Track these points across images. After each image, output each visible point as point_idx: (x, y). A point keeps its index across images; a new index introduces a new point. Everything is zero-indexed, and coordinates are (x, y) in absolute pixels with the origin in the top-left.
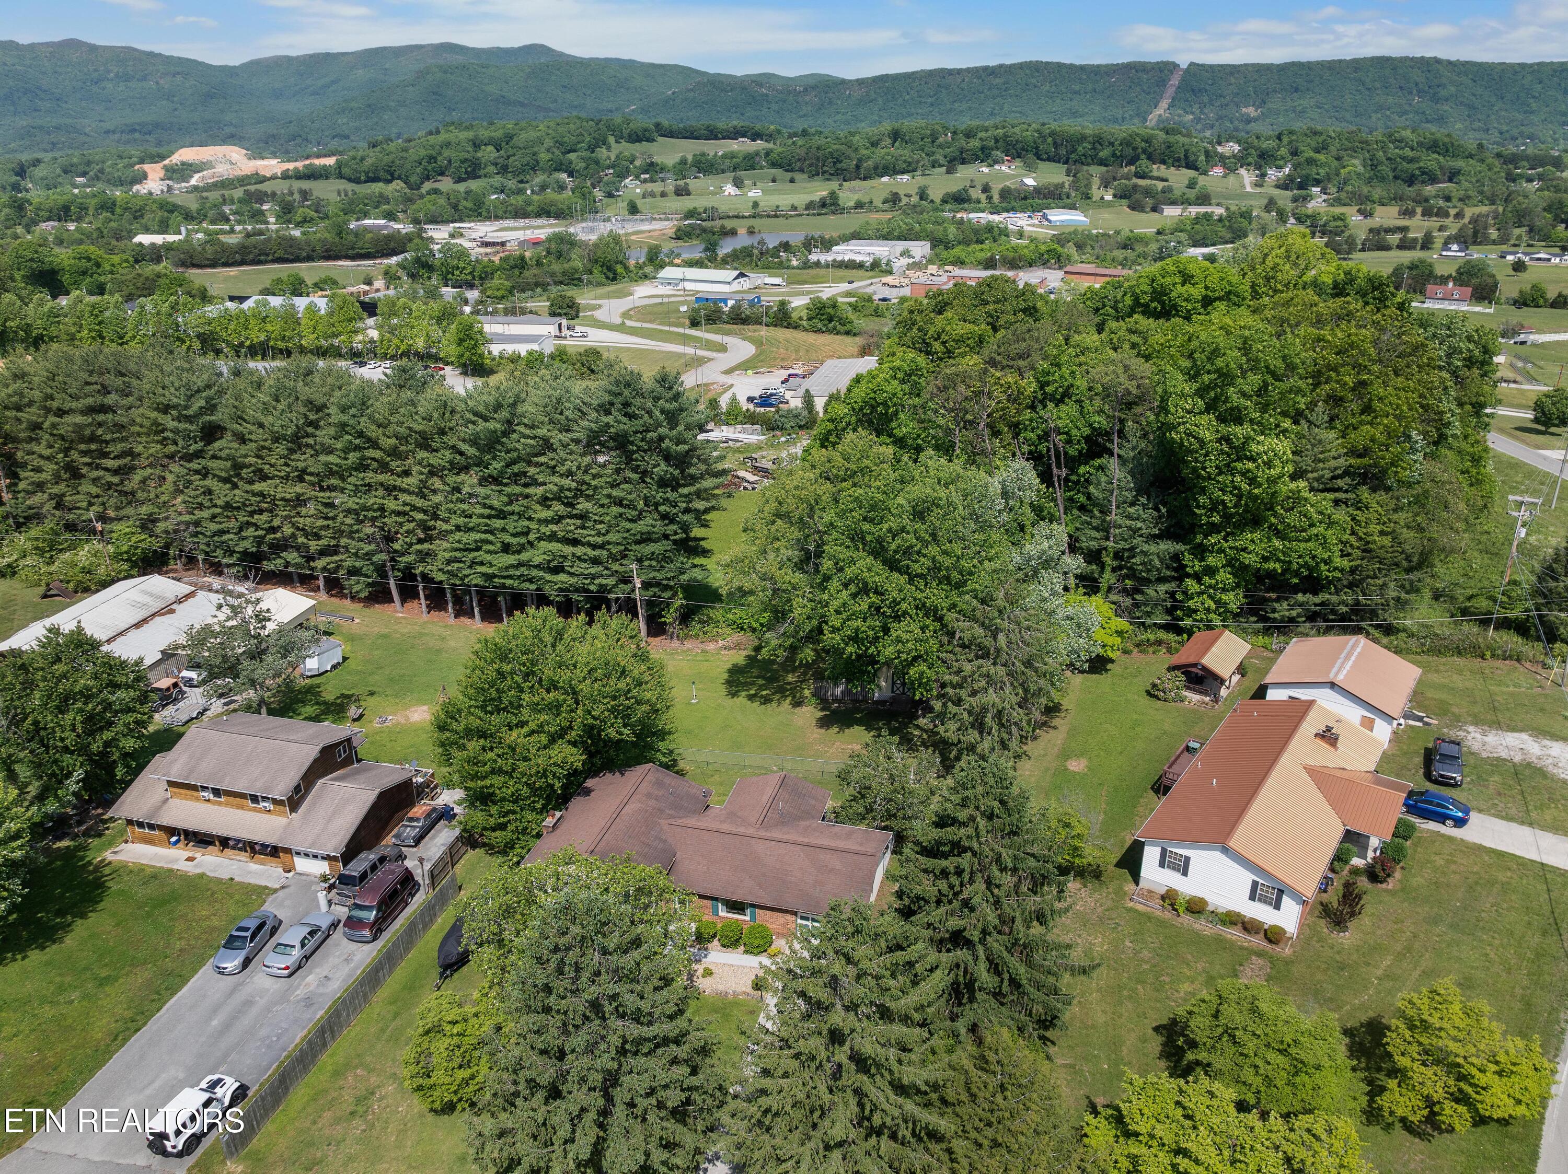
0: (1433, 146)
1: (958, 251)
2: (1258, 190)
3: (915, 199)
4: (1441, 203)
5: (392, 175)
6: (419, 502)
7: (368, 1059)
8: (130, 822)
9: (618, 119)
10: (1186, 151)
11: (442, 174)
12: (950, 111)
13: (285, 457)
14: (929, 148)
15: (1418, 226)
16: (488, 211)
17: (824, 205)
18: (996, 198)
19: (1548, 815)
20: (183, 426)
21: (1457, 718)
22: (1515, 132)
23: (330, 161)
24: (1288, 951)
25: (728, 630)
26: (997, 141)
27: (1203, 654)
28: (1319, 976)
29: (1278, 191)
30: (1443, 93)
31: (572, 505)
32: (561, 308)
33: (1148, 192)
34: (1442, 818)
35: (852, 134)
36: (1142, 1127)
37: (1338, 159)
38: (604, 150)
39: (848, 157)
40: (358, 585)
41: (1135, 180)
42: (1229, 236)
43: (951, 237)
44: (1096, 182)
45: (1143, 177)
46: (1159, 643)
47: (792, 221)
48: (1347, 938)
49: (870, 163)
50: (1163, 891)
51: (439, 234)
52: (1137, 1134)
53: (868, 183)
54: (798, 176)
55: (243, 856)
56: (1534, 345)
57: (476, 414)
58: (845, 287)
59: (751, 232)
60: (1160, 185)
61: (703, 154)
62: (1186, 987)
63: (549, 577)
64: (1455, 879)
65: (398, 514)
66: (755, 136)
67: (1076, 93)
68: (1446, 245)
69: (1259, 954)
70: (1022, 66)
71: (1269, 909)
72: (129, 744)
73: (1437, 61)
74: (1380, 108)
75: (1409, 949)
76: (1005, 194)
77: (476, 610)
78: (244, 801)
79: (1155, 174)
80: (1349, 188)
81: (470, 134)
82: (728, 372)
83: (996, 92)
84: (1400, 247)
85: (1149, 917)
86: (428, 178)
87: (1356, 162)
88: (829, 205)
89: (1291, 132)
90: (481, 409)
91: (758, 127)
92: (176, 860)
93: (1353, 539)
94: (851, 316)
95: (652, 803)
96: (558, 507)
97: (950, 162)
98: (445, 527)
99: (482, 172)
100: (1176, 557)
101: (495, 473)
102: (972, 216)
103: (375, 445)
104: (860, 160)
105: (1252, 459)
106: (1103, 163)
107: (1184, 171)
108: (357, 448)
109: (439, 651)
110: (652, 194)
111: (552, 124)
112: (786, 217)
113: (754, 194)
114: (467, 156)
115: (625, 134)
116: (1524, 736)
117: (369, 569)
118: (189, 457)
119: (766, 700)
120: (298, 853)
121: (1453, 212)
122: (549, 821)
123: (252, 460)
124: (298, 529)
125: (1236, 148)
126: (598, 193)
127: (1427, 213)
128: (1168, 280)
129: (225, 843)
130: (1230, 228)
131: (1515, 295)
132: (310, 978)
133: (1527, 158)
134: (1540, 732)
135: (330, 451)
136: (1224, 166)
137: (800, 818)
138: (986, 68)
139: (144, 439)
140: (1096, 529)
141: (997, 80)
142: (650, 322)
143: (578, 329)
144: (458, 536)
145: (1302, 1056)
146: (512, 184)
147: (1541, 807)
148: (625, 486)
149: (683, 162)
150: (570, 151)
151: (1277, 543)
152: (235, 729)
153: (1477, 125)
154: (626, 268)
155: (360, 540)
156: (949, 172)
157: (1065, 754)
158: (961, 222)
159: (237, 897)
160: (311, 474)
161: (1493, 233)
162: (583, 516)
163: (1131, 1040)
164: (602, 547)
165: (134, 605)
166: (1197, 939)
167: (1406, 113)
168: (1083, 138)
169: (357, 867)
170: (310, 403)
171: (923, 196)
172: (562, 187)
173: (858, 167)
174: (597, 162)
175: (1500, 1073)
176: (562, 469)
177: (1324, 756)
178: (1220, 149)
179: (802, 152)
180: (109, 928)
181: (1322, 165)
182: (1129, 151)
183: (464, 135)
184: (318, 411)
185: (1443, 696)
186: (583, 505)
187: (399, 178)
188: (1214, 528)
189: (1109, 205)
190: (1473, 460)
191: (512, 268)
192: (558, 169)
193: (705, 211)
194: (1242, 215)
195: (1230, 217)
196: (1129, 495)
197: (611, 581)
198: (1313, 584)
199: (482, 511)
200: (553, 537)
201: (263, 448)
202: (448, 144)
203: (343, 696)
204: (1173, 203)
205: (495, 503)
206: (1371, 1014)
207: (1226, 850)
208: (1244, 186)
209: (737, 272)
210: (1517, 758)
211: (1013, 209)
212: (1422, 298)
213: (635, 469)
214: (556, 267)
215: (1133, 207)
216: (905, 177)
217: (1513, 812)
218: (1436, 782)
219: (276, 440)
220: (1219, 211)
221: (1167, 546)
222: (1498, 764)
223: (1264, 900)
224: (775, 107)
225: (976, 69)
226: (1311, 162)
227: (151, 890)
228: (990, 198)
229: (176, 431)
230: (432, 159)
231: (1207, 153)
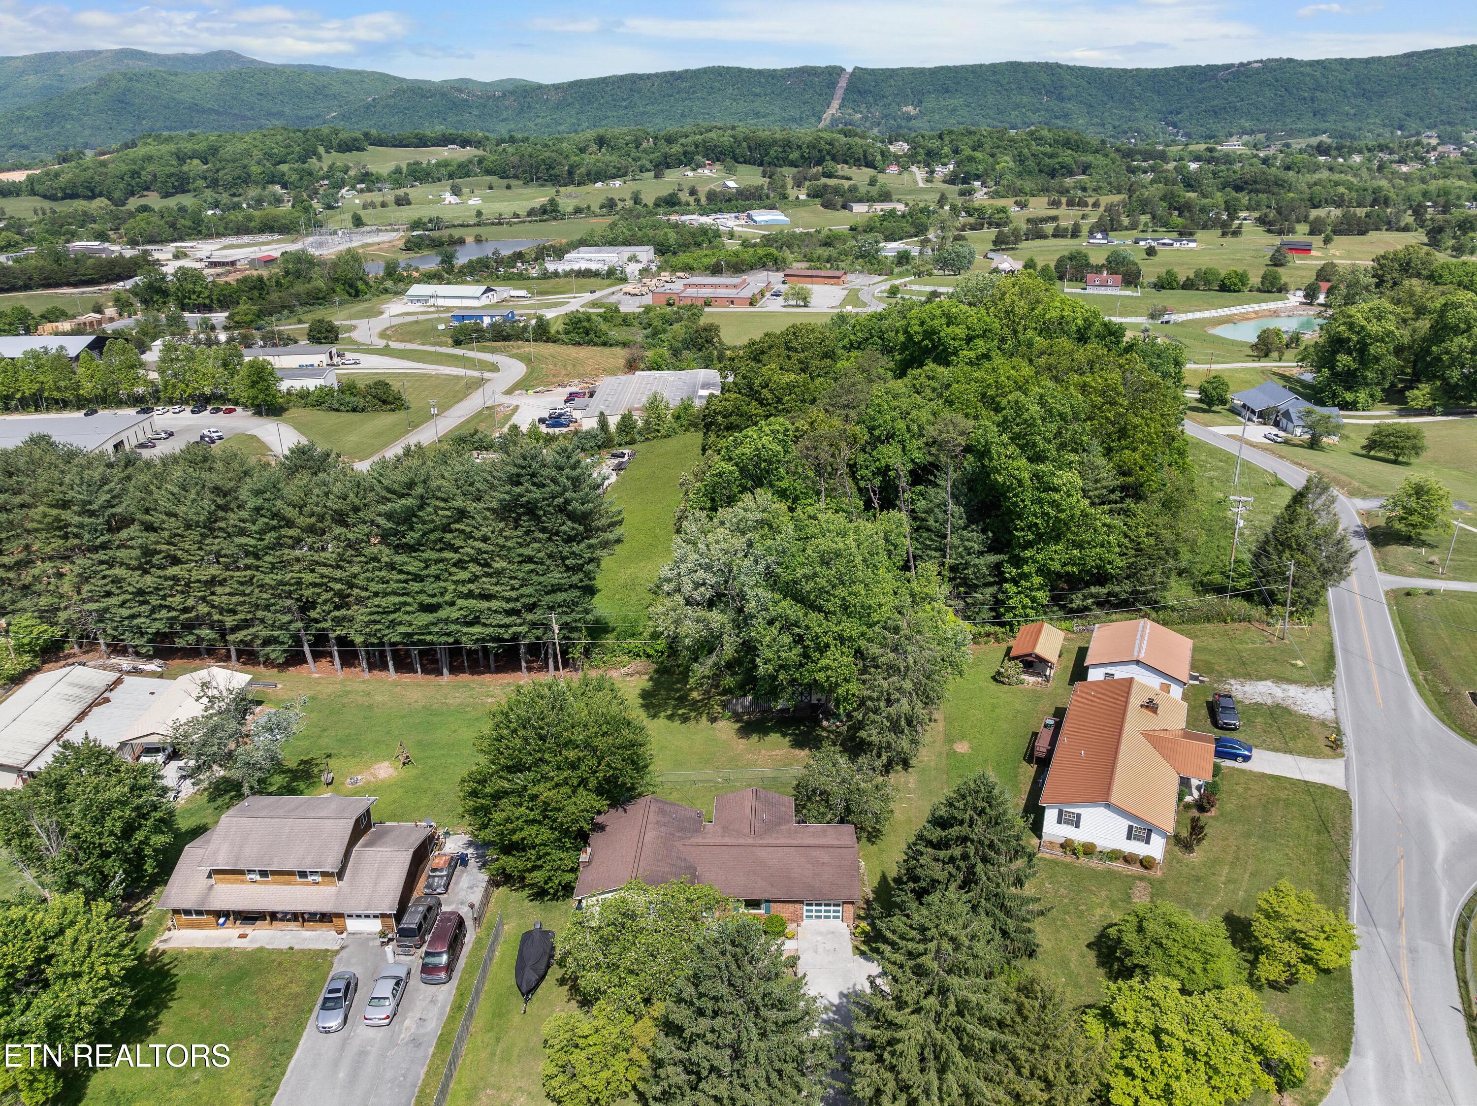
0: (1067, 143)
1: (684, 258)
2: (929, 185)
3: (629, 204)
4: (1080, 193)
5: (92, 191)
6: (338, 574)
7: (492, 1080)
8: (176, 912)
9: (325, 130)
10: (865, 152)
11: (147, 189)
12: (644, 113)
13: (200, 542)
14: (634, 151)
15: (1067, 216)
16: (209, 229)
17: (544, 212)
18: (703, 201)
19: (1300, 743)
20: (87, 520)
21: (1221, 674)
22: (1125, 127)
23: (19, 176)
24: (1159, 873)
25: (626, 658)
26: (697, 146)
27: (1034, 646)
28: (1185, 888)
29: (946, 186)
30: (1066, 93)
31: (487, 565)
32: (319, 332)
33: (837, 191)
34: (1234, 757)
35: (560, 141)
36: (1129, 1017)
37: (992, 156)
38: (314, 160)
39: (560, 164)
40: (276, 653)
41: (824, 180)
42: (913, 231)
43: (671, 241)
44: (790, 182)
45: (829, 176)
46: (988, 635)
47: (515, 227)
48: (1196, 857)
49: (583, 170)
50: (1063, 840)
51: (163, 253)
52: (1124, 1024)
53: (582, 189)
54: (513, 182)
55: (293, 926)
56: (1176, 324)
57: (389, 491)
58: (588, 297)
59: (478, 240)
60: (847, 184)
61: (417, 163)
62: (1098, 912)
63: (465, 630)
64: (1253, 801)
65: (315, 585)
66: (465, 143)
67: (756, 95)
68: (1091, 234)
69: (1141, 878)
70: (705, 71)
71: (1142, 844)
72: (159, 840)
73: (1058, 66)
74: (1017, 106)
75: (1237, 858)
76: (712, 196)
77: (390, 664)
78: (292, 878)
79: (840, 173)
80: (1005, 182)
81: (172, 147)
82: (509, 392)
83: (684, 95)
84: (1055, 236)
85: (1055, 863)
86: (133, 194)
87: (1007, 158)
88: (550, 212)
89: (950, 132)
90: (396, 486)
91: (466, 134)
92: (230, 939)
93: (1126, 541)
94: (604, 327)
95: (663, 829)
96: (475, 568)
97: (656, 166)
98: (364, 594)
99: (191, 186)
100: (998, 566)
101: (412, 542)
102: (684, 218)
103: (290, 524)
104: (571, 166)
105: (1056, 490)
106: (793, 164)
107: (865, 170)
108: (274, 528)
109: (370, 707)
110: (373, 205)
111: (258, 135)
112: (509, 224)
113: (475, 202)
114: (173, 170)
115: (335, 143)
116: (1269, 683)
117: (284, 637)
118: (95, 549)
119: (685, 719)
120: (350, 916)
121: (1091, 201)
122: (584, 857)
123: (164, 547)
124: (213, 607)
125: (906, 147)
126: (317, 205)
127: (1070, 204)
128: (936, 322)
129: (273, 916)
130: (913, 223)
131: (1154, 279)
132: (407, 1023)
133: (1139, 152)
134: (1280, 679)
135: (242, 532)
136: (898, 164)
137: (780, 824)
138: (673, 74)
139: (42, 536)
140: (936, 550)
141: (684, 85)
142: (409, 341)
143: (348, 355)
144: (377, 601)
145: (1209, 950)
146: (225, 198)
147: (1294, 738)
148: (536, 545)
149: (398, 171)
150: (279, 163)
151: (1076, 552)
152: (264, 814)
153: (1095, 120)
154: (367, 284)
155: (276, 612)
156: (657, 176)
157: (950, 740)
158: (676, 226)
159: (304, 963)
160: (225, 556)
161: (1126, 221)
162: (499, 573)
163: (1074, 957)
164: (517, 600)
165: (68, 698)
166: (1094, 875)
167: (1038, 110)
168: (775, 142)
169: (411, 921)
170: (216, 490)
171: (636, 200)
172: (278, 201)
173: (570, 173)
174: (310, 174)
175: (1327, 939)
176: (477, 534)
177: (1151, 722)
178: (892, 148)
179: (515, 159)
180: (197, 1011)
181: (980, 162)
182: (815, 153)
183: (165, 148)
184: (225, 496)
185: (1207, 657)
186: (499, 564)
187: (101, 195)
188: (1028, 545)
189: (803, 204)
190: (1180, 454)
191: (251, 289)
192: (272, 182)
193: (430, 221)
194: (922, 211)
195: (911, 214)
196: (961, 522)
197: (524, 629)
198: (1101, 578)
199: (399, 577)
200: (470, 595)
201: (178, 535)
202: (149, 159)
203: (303, 762)
204: (860, 201)
205: (412, 569)
206: (1226, 910)
207: (1108, 806)
208: (916, 182)
209: (484, 288)
210: (1269, 702)
211: (720, 211)
212: (1083, 285)
213: (544, 530)
214: (300, 288)
215: (825, 206)
216: (617, 183)
217: (1277, 744)
218: (1222, 728)
219: (188, 527)
220: (900, 208)
221: (992, 558)
222: (1258, 707)
223: (1138, 838)
224: (476, 112)
225: (665, 74)
226: (971, 159)
227: (216, 971)
228: (698, 201)
229: (81, 526)
230: (135, 174)
231: (883, 154)
